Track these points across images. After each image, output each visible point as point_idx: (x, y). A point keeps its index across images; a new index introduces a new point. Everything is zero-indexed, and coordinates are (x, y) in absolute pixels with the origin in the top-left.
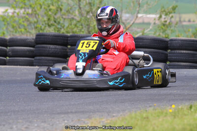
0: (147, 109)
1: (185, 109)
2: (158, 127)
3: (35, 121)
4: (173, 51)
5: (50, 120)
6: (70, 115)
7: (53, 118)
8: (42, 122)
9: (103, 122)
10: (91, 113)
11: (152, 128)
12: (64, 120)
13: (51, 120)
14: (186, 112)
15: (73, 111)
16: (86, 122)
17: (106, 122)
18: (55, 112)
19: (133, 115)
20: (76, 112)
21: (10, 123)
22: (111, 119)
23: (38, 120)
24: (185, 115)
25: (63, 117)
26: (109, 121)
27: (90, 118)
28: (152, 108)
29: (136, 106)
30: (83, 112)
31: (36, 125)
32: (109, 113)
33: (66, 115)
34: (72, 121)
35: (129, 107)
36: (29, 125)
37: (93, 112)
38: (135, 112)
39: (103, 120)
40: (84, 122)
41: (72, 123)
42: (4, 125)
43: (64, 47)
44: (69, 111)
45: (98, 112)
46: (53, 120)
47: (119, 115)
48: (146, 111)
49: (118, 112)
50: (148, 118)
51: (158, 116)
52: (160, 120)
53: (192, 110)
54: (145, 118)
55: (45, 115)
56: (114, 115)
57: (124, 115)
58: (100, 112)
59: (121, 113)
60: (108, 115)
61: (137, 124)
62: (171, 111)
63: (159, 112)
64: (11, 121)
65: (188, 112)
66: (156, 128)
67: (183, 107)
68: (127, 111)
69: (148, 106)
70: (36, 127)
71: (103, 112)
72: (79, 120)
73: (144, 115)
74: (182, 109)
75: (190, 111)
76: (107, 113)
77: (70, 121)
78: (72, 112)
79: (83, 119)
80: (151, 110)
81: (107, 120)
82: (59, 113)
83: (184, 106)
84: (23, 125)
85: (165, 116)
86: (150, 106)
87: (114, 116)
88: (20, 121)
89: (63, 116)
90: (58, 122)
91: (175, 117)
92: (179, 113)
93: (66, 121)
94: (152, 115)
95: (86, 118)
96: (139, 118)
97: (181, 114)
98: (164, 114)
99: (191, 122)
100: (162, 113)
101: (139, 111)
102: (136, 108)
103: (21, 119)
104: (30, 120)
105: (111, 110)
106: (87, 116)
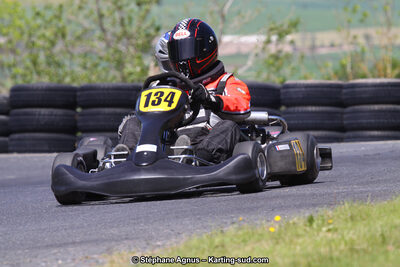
0: (225, 229)
1: (301, 224)
5: (28, 260)
6: (71, 249)
7: (36, 257)
10: (113, 243)
12: (57, 260)
13: (31, 261)
14: (300, 232)
15: (77, 240)
16: (101, 261)
18: (39, 245)
19: (195, 241)
20: (81, 243)
22: (150, 252)
24: (298, 236)
25: (55, 254)
27: (109, 251)
28: (236, 226)
29: (205, 224)
30: (96, 242)
33: (62, 250)
34: (74, 260)
35: (190, 227)
37: (116, 241)
38: (200, 235)
40: (97, 262)
41: (72, 265)
44: (71, 241)
45: (126, 239)
46: (34, 260)
47: (168, 243)
48: (222, 232)
49: (168, 237)
50: (223, 246)
51: (244, 241)
53: (315, 225)
54: (217, 247)
55: (19, 252)
56: (159, 243)
57: (177, 243)
58: (132, 239)
59: (173, 240)
60: (148, 244)
62: (272, 230)
63: (248, 233)
65: (305, 230)
68: (183, 235)
69: (229, 221)
71: (137, 238)
72: (87, 257)
73: (217, 241)
74: (294, 223)
75: (308, 229)
76: (146, 240)
77: (69, 261)
78: (74, 243)
79: (95, 256)
80: (231, 230)
82: (47, 246)
83: (298, 219)
85: (259, 241)
86: (233, 223)
87: (159, 246)
89: (55, 251)
90: (43, 264)
91: (277, 243)
92: (285, 234)
93: (60, 262)
94: (232, 240)
95: (101, 253)
96: (206, 247)
97: (289, 234)
98: (256, 237)
99: (310, 249)
100: (253, 234)
101: (209, 233)
102: (205, 228)
105: (153, 233)
106: (105, 248)
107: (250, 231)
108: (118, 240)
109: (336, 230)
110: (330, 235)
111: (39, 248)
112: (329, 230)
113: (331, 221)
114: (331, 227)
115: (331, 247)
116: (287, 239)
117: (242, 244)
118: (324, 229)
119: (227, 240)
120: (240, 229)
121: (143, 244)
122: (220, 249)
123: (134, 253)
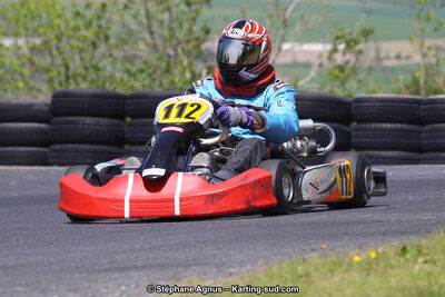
0: (306, 257)
1: (392, 255)
2: (330, 295)
3: (54, 288)
4: (363, 126)
5: (87, 285)
6: (133, 274)
7: (95, 281)
8: (70, 290)
10: (180, 269)
12: (120, 286)
13: (90, 286)
14: (394, 262)
15: (139, 264)
18: (97, 268)
19: (275, 270)
20: (144, 267)
22: (224, 280)
23: (61, 287)
24: (392, 267)
25: (116, 279)
28: (318, 254)
29: (281, 251)
30: (161, 267)
32: (220, 266)
33: (123, 275)
34: (138, 286)
35: (265, 253)
37: (184, 266)
38: (280, 262)
41: (137, 291)
43: (117, 122)
44: (131, 264)
45: (193, 265)
46: (93, 285)
47: (244, 270)
48: (304, 260)
49: (241, 264)
50: (307, 275)
51: (331, 271)
52: (337, 279)
53: (408, 256)
54: (301, 276)
55: (76, 275)
56: (232, 271)
57: (255, 271)
58: (200, 265)
59: (248, 267)
60: (219, 271)
62: (357, 259)
63: (334, 262)
65: (399, 261)
67: (387, 250)
68: (260, 263)
69: (308, 248)
71: (207, 264)
73: (300, 269)
74: (384, 253)
75: (402, 259)
76: (217, 267)
77: (133, 287)
78: (135, 267)
79: (161, 282)
80: (315, 255)
81: (215, 283)
82: (106, 270)
83: (390, 247)
85: (347, 271)
86: (313, 250)
87: (231, 274)
88: (19, 289)
89: (116, 275)
90: (104, 290)
91: (368, 274)
92: (378, 264)
93: (123, 288)
94: (317, 269)
95: (168, 279)
96: (288, 276)
97: (382, 265)
98: (345, 267)
99: (406, 282)
100: (340, 264)
101: (289, 261)
102: (282, 255)
103: (21, 285)
104: (43, 286)
105: (224, 259)
106: (171, 274)
108: (186, 265)
109: (434, 262)
110: (428, 267)
111: (98, 271)
112: (426, 262)
113: (427, 251)
114: (428, 258)
115: (429, 281)
116: (380, 270)
117: (330, 274)
118: (421, 260)
119: (312, 269)
120: (323, 257)
121: (214, 270)
122: (304, 279)
123: (205, 280)
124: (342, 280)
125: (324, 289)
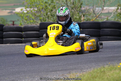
0: (105, 66)
2: (110, 76)
3: (36, 77)
5: (45, 76)
6: (58, 72)
7: (48, 74)
9: (77, 75)
10: (71, 70)
11: (106, 77)
12: (54, 75)
15: (60, 69)
16: (67, 76)
17: (79, 75)
19: (96, 70)
20: (61, 70)
21: (21, 79)
22: (82, 73)
23: (38, 76)
25: (53, 74)
26: (81, 75)
27: (70, 73)
28: (108, 65)
29: (99, 65)
30: (66, 70)
31: (37, 79)
32: (82, 69)
33: (55, 72)
34: (59, 76)
35: (94, 66)
36: (32, 80)
37: (72, 70)
38: (97, 68)
39: (78, 74)
42: (17, 80)
44: (58, 70)
46: (47, 75)
48: (104, 67)
49: (87, 69)
50: (104, 71)
51: (111, 70)
52: (112, 72)
54: (102, 72)
55: (43, 73)
56: (85, 70)
57: (90, 70)
58: (76, 69)
60: (81, 71)
61: (97, 76)
62: (119, 66)
63: (112, 67)
64: (21, 78)
66: (109, 77)
68: (92, 68)
69: (106, 64)
70: (37, 80)
71: (78, 69)
72: (63, 75)
73: (102, 70)
76: (81, 70)
77: (57, 76)
78: (59, 70)
79: (65, 74)
80: (106, 66)
81: (80, 74)
82: (51, 71)
84: (29, 80)
85: (115, 70)
86: (107, 64)
88: (27, 77)
89: (53, 73)
93: (55, 76)
94: (107, 70)
95: (67, 73)
96: (99, 72)
100: (113, 68)
101: (100, 67)
102: (99, 66)
103: (28, 76)
104: (33, 76)
105: (83, 67)
106: (68, 72)
107: (113, 67)
108: (72, 69)
111: (49, 72)
119: (105, 70)
120: (109, 66)
121: (80, 71)
122: (103, 72)
123: (77, 73)
124: (113, 73)
125: (108, 75)
